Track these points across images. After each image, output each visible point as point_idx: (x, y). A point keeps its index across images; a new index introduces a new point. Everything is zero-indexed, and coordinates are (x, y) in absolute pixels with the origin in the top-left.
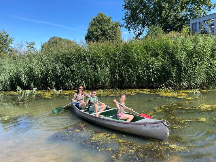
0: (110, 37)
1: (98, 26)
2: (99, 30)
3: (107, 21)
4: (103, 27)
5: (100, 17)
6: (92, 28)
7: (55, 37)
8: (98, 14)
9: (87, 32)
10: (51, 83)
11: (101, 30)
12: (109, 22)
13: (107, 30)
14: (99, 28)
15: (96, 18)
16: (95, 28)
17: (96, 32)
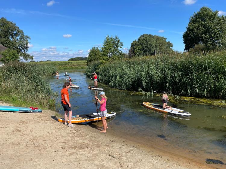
0: (215, 34)
1: (201, 23)
2: (201, 27)
3: (212, 16)
4: (207, 23)
5: (203, 13)
6: (193, 25)
7: (145, 35)
8: (201, 9)
9: (186, 30)
10: (168, 88)
11: (204, 27)
12: (214, 18)
13: (211, 27)
14: (201, 25)
15: (199, 14)
16: (197, 25)
17: (198, 29)
